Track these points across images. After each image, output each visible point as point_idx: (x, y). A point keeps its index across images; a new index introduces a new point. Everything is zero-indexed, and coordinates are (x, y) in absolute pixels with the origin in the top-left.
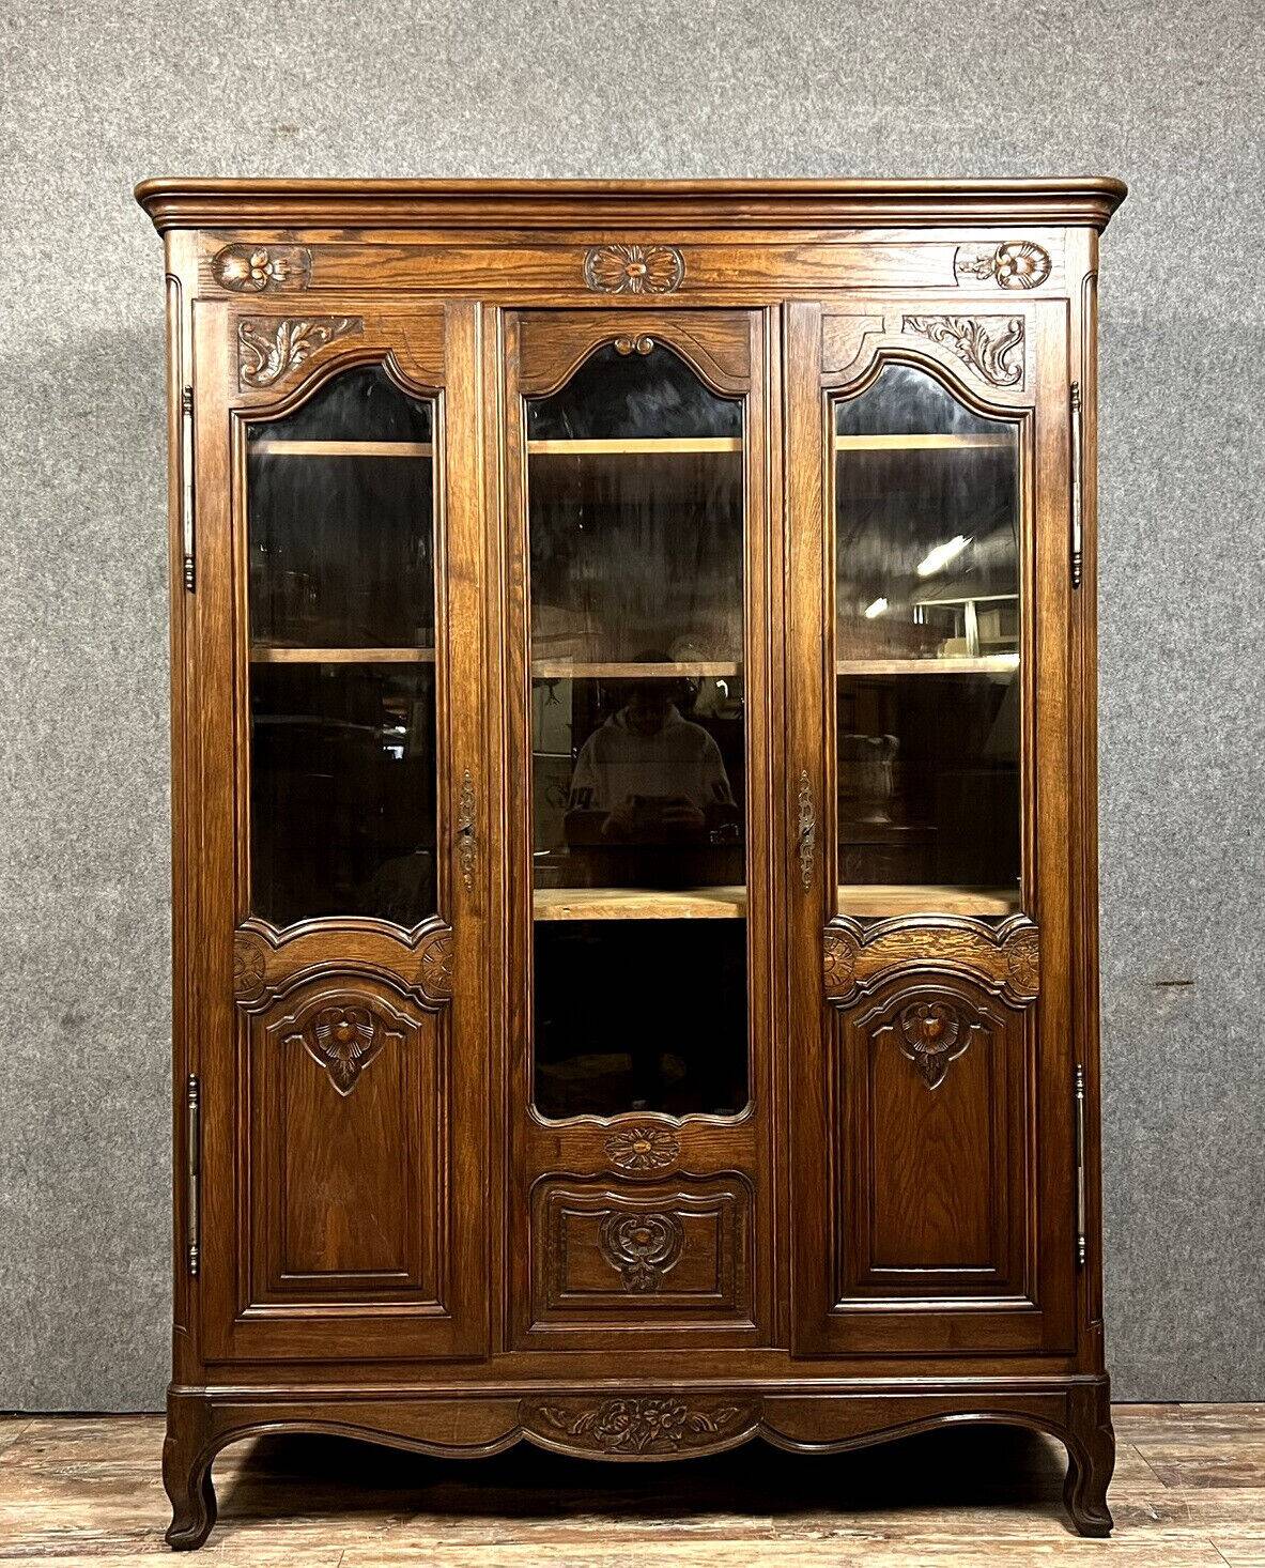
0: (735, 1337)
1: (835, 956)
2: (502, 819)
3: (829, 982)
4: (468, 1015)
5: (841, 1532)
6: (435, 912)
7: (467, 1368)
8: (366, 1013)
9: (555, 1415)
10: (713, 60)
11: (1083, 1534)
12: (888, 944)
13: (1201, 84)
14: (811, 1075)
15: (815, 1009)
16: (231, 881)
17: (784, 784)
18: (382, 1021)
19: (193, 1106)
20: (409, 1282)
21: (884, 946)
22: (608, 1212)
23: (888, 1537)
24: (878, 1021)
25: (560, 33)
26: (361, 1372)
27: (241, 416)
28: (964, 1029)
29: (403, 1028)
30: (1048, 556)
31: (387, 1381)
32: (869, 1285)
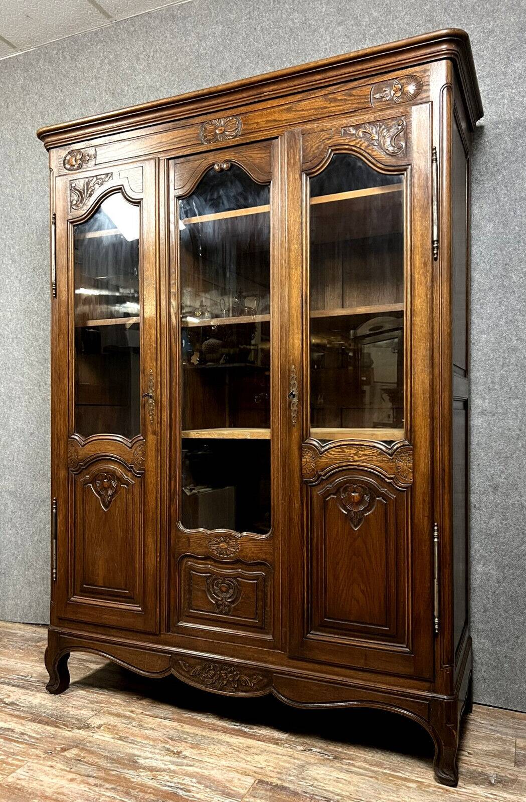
0: (263, 643)
1: (307, 458)
2: (166, 392)
3: (304, 472)
4: (151, 479)
5: (314, 749)
6: (140, 433)
7: (151, 637)
8: (113, 475)
9: (185, 665)
12: (333, 453)
14: (296, 518)
15: (297, 484)
16: (67, 418)
18: (120, 480)
19: (54, 511)
20: (129, 595)
21: (331, 454)
22: (209, 574)
23: (335, 758)
24: (327, 493)
26: (113, 632)
27: (71, 223)
28: (372, 499)
29: (127, 483)
30: (418, 244)
32: (324, 627)
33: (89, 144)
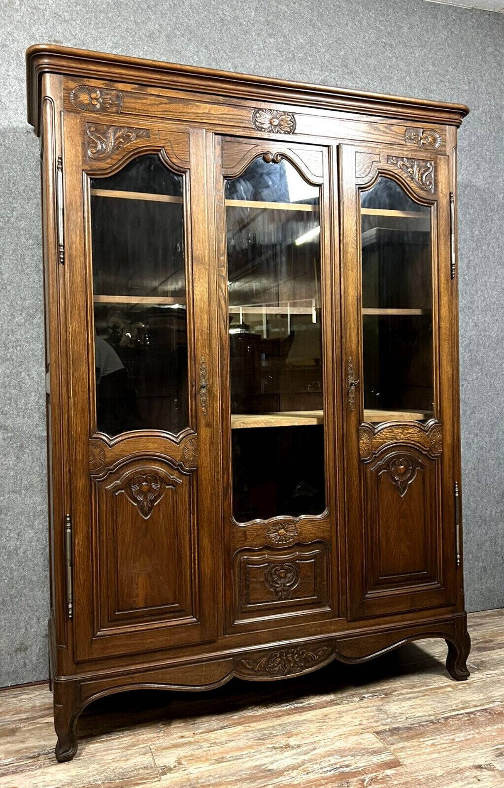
0: (323, 615)
1: (364, 439)
2: (218, 380)
3: (361, 452)
4: (205, 475)
5: (365, 696)
6: (188, 426)
7: (207, 646)
8: (156, 477)
9: (248, 663)
10: (255, 40)
11: (458, 680)
12: (384, 433)
13: (442, 81)
14: (355, 495)
15: (356, 464)
16: (87, 413)
17: (341, 363)
18: (164, 481)
19: (69, 531)
20: (180, 608)
21: (383, 435)
22: (267, 564)
23: (386, 695)
24: (380, 468)
27: (88, 174)
28: (414, 469)
29: (174, 484)
30: (443, 265)
31: (170, 658)
32: (378, 585)
33: (111, 86)
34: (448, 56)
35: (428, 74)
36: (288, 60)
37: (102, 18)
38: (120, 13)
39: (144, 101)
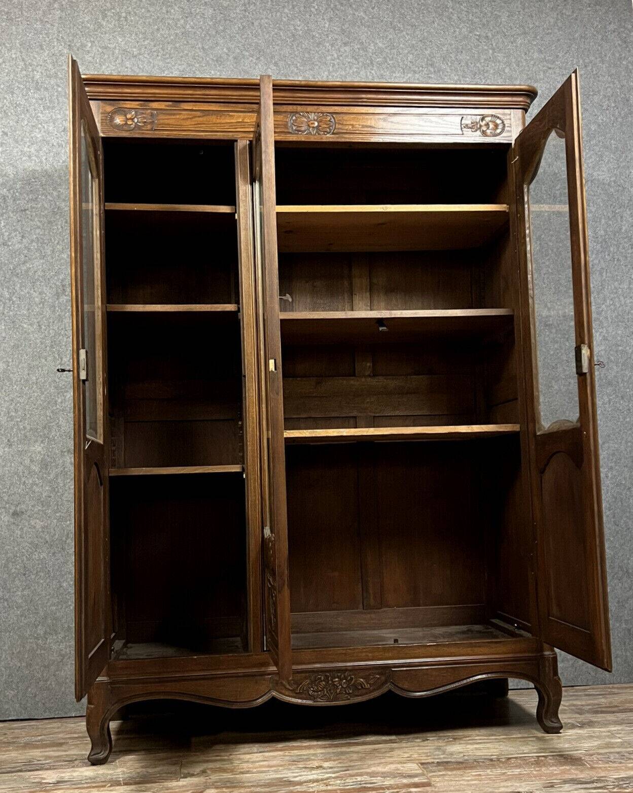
5: (431, 739)
10: (328, 51)
13: (550, 68)
25: (256, 37)
33: (146, 106)
34: (559, 40)
35: (532, 62)
36: (365, 66)
37: (169, 49)
38: (188, 42)
39: (178, 117)
